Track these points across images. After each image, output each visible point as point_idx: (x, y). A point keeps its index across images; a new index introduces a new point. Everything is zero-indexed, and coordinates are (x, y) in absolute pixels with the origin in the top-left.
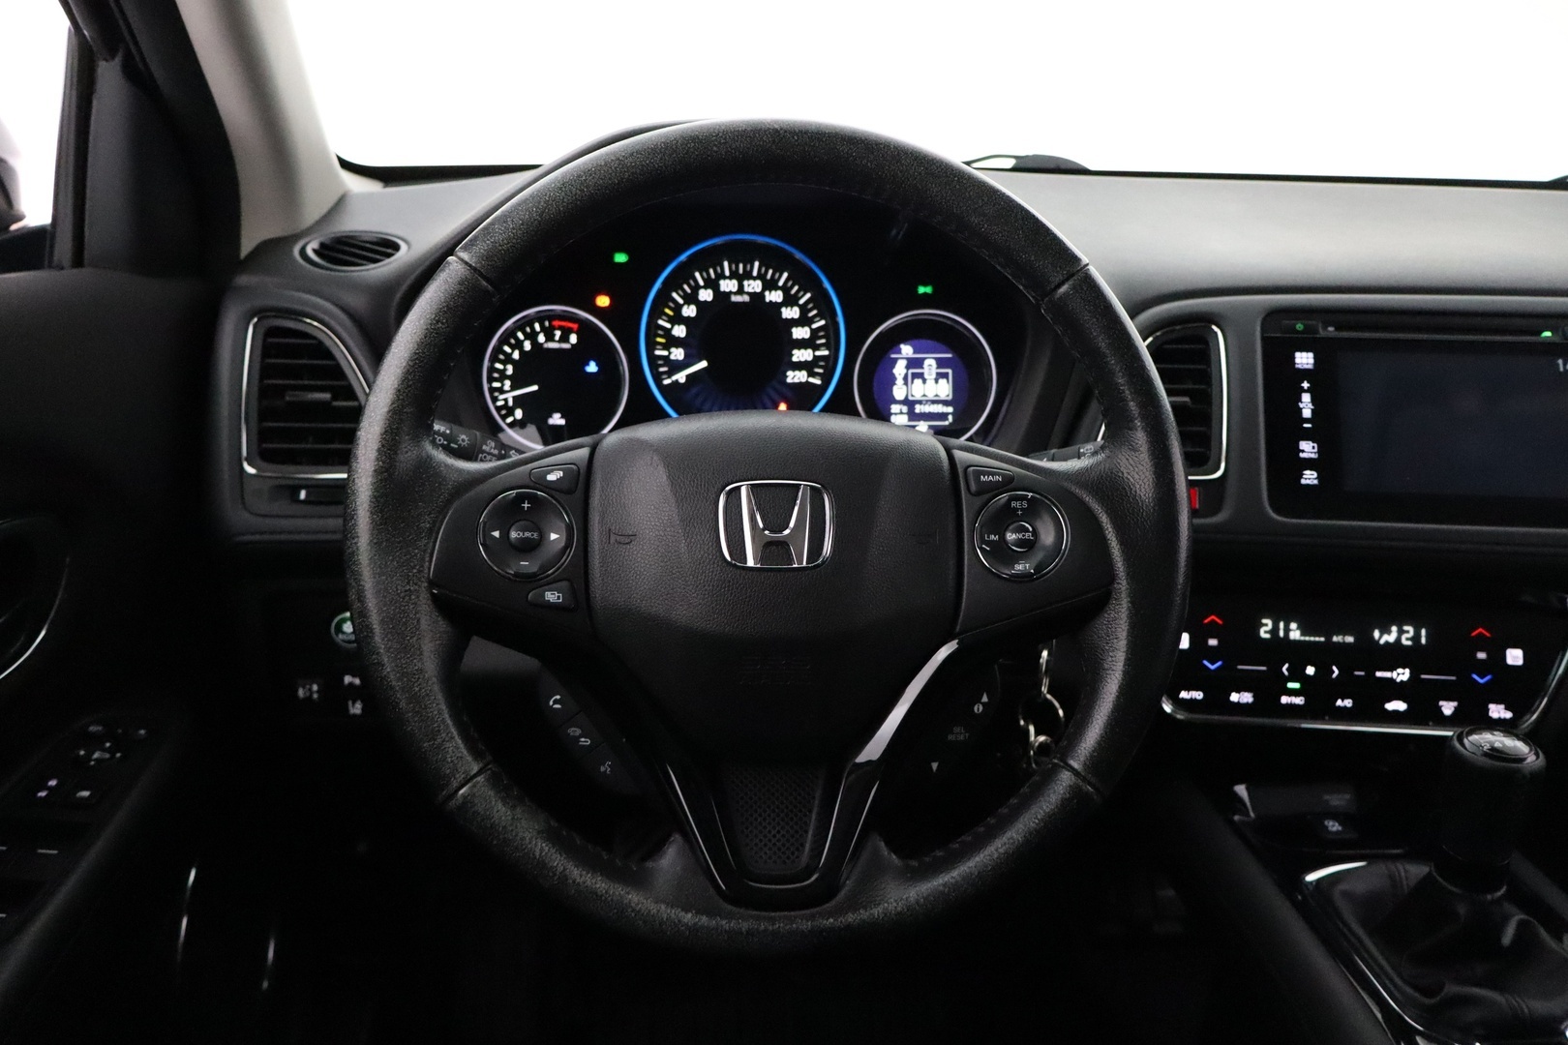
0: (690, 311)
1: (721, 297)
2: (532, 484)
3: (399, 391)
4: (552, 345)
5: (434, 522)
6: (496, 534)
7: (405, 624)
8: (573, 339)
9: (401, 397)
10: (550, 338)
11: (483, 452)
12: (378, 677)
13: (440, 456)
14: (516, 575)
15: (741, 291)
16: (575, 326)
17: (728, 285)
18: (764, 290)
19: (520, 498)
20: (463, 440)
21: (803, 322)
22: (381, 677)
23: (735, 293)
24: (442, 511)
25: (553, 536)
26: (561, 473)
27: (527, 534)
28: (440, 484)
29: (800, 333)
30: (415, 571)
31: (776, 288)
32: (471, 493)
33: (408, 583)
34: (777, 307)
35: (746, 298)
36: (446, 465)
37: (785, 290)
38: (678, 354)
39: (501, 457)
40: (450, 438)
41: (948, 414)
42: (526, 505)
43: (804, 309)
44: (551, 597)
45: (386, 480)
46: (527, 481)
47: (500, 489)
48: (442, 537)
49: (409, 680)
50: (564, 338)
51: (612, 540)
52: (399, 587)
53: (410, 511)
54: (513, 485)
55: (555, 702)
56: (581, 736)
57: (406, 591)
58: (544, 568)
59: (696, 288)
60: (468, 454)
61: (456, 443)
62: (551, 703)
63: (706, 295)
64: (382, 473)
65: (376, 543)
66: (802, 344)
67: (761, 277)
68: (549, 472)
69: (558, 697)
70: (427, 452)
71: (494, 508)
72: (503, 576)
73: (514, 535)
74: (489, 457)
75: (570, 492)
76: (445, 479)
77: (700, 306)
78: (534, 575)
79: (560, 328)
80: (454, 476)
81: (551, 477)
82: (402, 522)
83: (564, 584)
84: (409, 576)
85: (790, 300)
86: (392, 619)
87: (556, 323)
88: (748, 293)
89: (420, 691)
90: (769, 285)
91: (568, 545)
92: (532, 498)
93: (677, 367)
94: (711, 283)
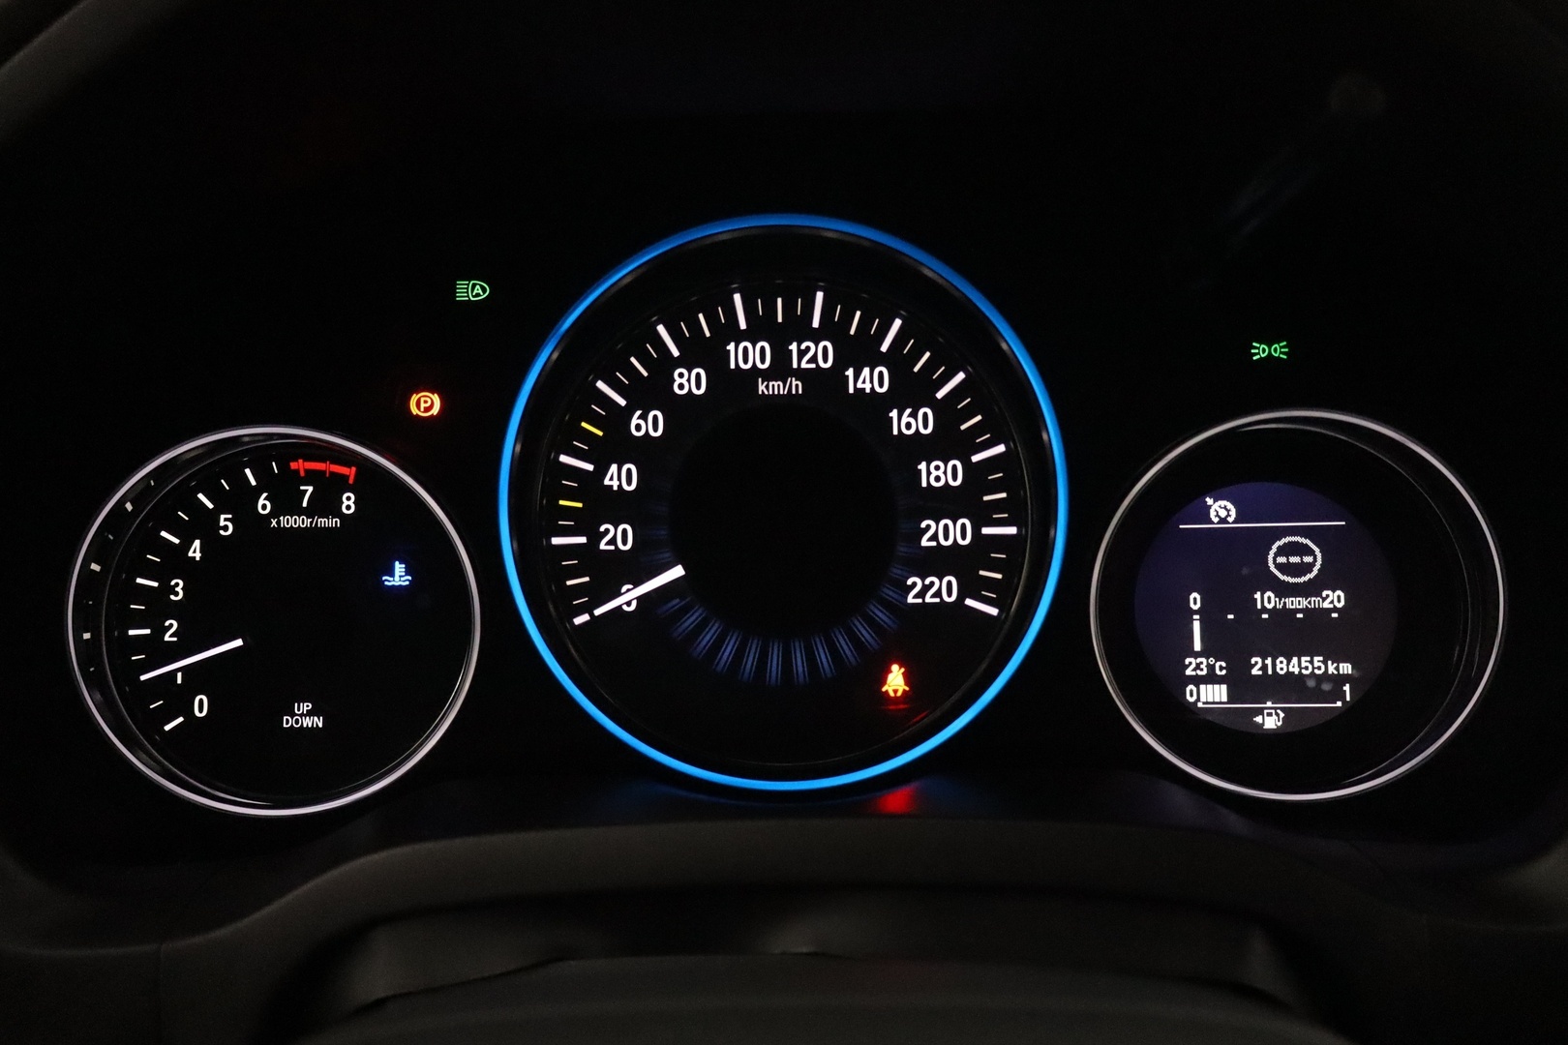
0: (648, 425)
1: (730, 384)
4: (289, 521)
8: (348, 503)
10: (286, 503)
15: (781, 368)
16: (350, 472)
17: (749, 355)
18: (840, 364)
21: (945, 443)
23: (767, 375)
29: (940, 474)
31: (874, 359)
34: (875, 407)
35: (796, 385)
37: (897, 361)
38: (618, 537)
41: (1340, 680)
43: (947, 413)
50: (326, 503)
59: (664, 367)
63: (689, 382)
66: (944, 503)
67: (831, 329)
77: (678, 409)
79: (312, 477)
85: (910, 391)
87: (299, 465)
88: (800, 374)
90: (857, 352)
93: (615, 571)
94: (705, 353)
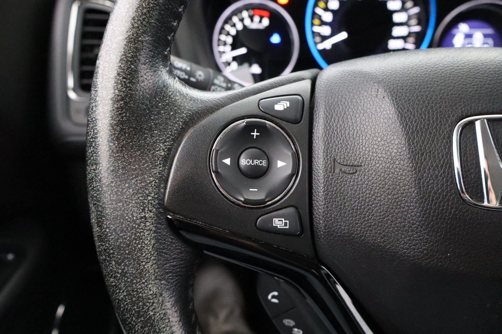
2: (261, 114)
3: (133, 19)
5: (169, 150)
6: (227, 161)
7: (140, 250)
9: (136, 25)
11: (214, 84)
12: (116, 299)
13: (176, 85)
14: (246, 201)
19: (249, 128)
20: (200, 76)
22: (119, 300)
24: (177, 139)
25: (280, 164)
26: (288, 103)
27: (257, 162)
28: (176, 113)
30: (150, 198)
32: (204, 122)
33: (143, 210)
34: (385, 3)
36: (181, 94)
39: (228, 89)
40: (190, 74)
42: (255, 134)
43: (404, 3)
44: (279, 223)
45: (122, 108)
46: (256, 111)
47: (231, 117)
48: (176, 165)
49: (144, 304)
51: (337, 171)
52: (135, 215)
53: (146, 138)
54: (243, 114)
55: (273, 297)
56: (294, 327)
57: (141, 218)
58: (272, 194)
60: (203, 86)
61: (194, 77)
62: (270, 297)
64: (118, 101)
65: (112, 171)
68: (277, 102)
69: (276, 293)
70: (164, 82)
71: (225, 137)
72: (233, 203)
73: (243, 162)
74: (219, 89)
75: (296, 122)
76: (179, 107)
77: (341, 2)
78: (262, 202)
80: (188, 105)
81: (279, 107)
82: (138, 150)
83: (291, 210)
84: (144, 203)
86: (128, 245)
89: (154, 315)
91: (295, 173)
92: (261, 128)
